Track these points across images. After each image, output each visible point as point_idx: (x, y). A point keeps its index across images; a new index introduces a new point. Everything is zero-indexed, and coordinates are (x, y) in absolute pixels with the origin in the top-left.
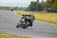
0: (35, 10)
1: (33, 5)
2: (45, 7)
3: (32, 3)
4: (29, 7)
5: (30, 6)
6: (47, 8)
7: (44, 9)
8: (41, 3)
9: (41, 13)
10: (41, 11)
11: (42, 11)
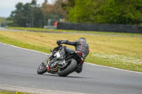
0: (27, 24)
1: (23, 11)
2: (52, 15)
3: (19, 6)
4: (11, 16)
5: (14, 15)
6: (57, 19)
7: (49, 21)
8: (41, 5)
9: (42, 32)
10: (43, 27)
11: (45, 27)
